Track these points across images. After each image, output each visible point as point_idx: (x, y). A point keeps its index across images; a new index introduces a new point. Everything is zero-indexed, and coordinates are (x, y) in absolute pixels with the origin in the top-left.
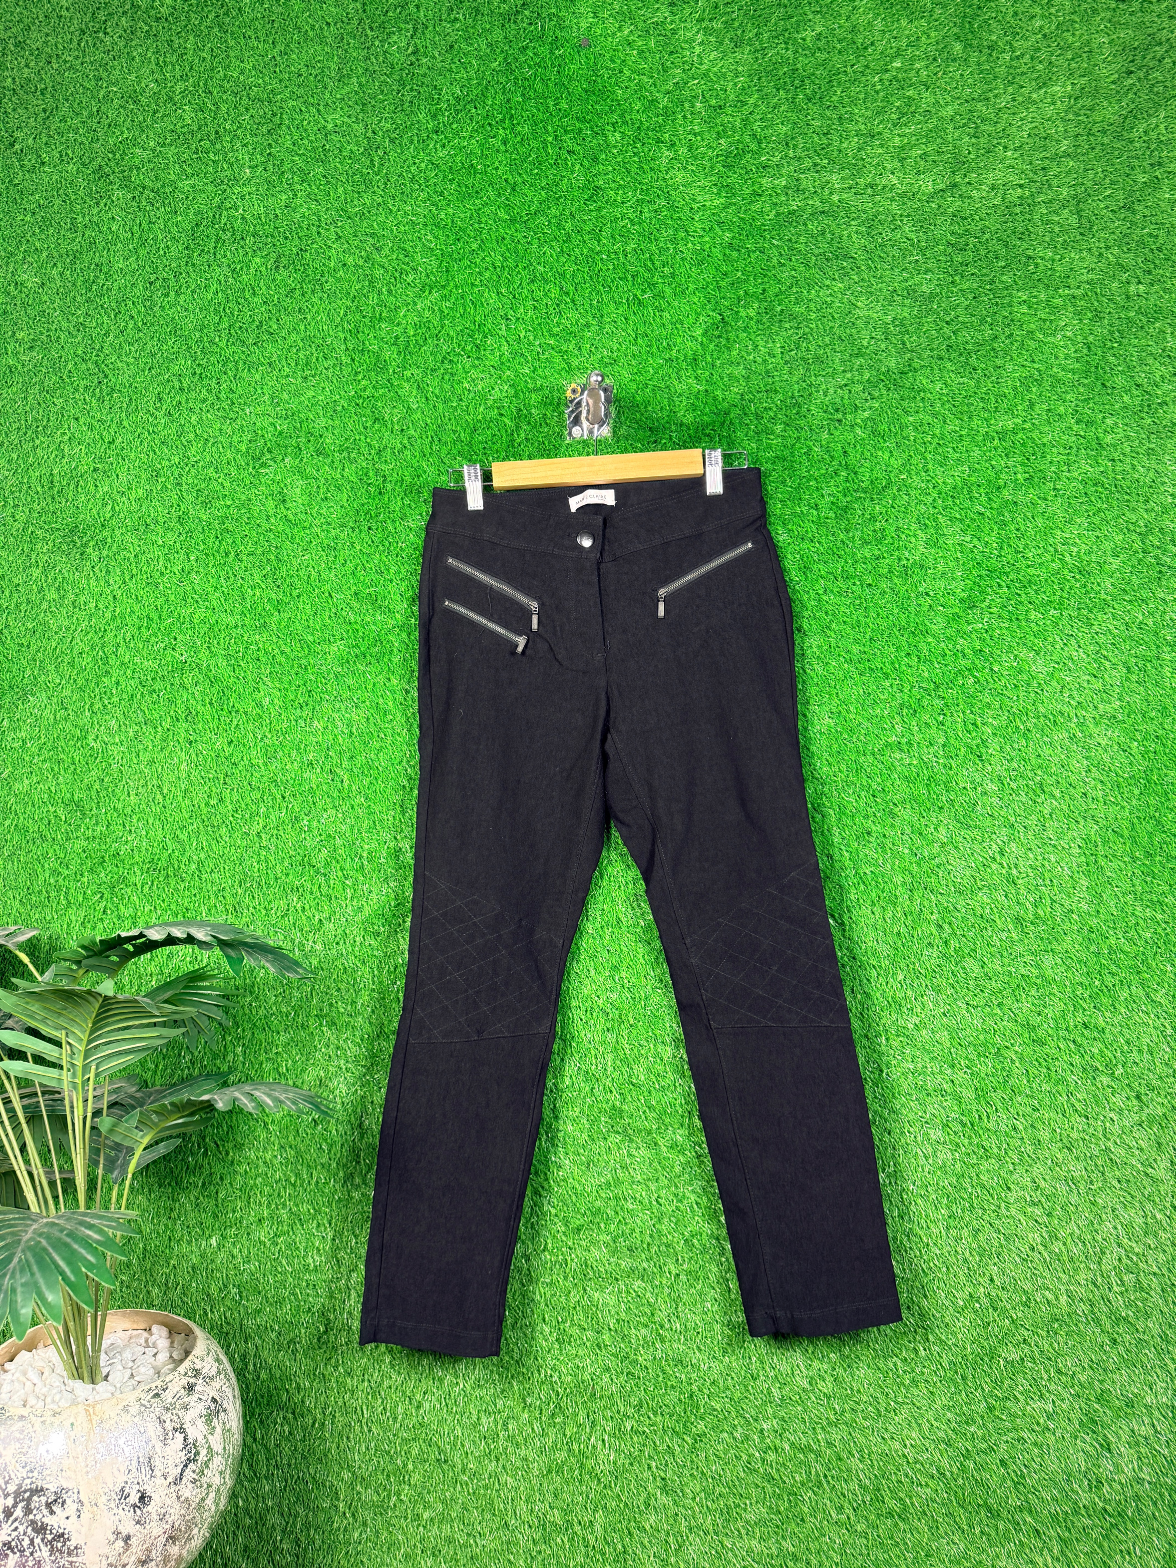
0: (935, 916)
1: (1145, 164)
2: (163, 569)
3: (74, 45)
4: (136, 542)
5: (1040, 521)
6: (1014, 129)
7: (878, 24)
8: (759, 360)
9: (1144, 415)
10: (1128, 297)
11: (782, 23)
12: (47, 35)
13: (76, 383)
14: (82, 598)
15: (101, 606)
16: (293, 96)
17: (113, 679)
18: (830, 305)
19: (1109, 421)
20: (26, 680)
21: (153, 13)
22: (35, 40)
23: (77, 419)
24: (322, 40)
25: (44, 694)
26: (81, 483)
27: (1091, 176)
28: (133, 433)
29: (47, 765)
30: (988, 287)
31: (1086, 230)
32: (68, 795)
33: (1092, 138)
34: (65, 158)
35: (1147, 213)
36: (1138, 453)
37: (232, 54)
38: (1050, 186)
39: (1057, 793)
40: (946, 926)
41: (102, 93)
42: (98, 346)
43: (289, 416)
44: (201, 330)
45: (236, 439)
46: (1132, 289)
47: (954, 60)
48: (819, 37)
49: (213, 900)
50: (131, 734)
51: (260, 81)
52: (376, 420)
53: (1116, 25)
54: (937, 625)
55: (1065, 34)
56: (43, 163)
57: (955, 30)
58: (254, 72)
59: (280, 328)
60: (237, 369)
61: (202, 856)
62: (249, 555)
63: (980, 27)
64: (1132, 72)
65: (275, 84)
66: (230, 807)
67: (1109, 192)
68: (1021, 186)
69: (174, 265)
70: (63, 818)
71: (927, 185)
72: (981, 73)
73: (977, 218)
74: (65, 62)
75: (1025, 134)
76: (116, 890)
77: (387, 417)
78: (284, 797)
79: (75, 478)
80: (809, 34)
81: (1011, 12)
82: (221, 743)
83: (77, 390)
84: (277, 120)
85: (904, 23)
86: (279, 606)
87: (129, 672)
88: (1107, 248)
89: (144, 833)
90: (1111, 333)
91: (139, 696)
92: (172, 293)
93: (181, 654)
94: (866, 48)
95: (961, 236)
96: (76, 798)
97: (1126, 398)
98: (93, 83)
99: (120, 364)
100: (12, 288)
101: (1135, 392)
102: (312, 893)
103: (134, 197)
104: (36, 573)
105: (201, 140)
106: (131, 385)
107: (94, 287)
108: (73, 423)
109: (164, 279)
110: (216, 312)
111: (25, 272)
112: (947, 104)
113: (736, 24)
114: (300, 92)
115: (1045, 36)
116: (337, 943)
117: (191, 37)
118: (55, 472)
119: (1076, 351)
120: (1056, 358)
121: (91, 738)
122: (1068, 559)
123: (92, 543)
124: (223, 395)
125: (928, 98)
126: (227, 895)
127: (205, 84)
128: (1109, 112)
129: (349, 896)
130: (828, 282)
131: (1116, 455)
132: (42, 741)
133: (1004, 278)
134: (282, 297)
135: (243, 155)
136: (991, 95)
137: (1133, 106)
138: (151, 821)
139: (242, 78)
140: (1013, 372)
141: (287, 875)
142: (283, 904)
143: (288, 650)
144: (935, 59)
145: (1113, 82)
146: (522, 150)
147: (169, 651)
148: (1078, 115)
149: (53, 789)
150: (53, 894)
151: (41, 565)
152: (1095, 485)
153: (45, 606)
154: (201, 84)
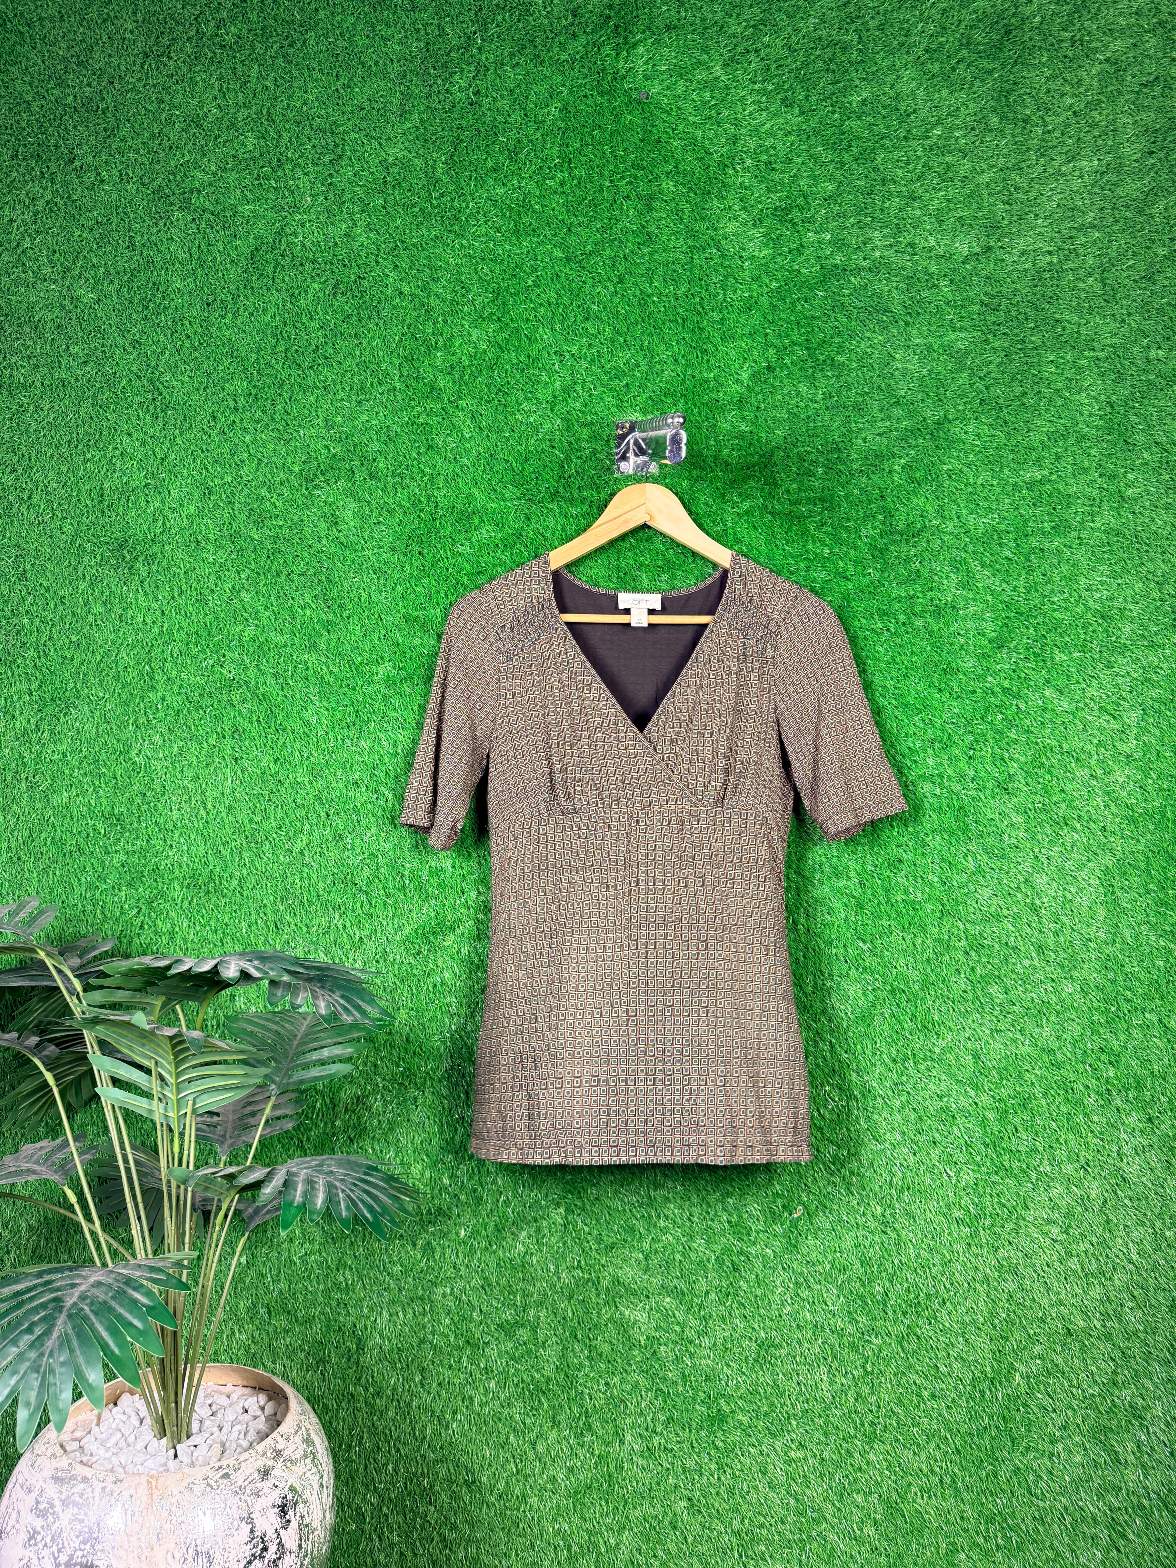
0: (963, 943)
1: (1165, 238)
2: (213, 587)
3: (137, 68)
4: (187, 558)
5: (1064, 568)
6: (1045, 199)
7: (921, 93)
8: (802, 405)
9: (1162, 471)
10: (1148, 360)
11: (830, 87)
12: (110, 56)
13: (129, 400)
14: (130, 612)
15: (148, 621)
16: (356, 129)
17: (159, 694)
18: (870, 356)
19: (1130, 476)
20: (68, 694)
21: (218, 39)
22: (99, 59)
23: (129, 435)
24: (385, 76)
25: (86, 707)
26: (133, 498)
27: (1114, 248)
28: (186, 450)
29: (89, 778)
30: (1019, 346)
31: (1110, 296)
32: (109, 809)
33: (1116, 212)
34: (125, 178)
35: (1166, 283)
36: (1156, 507)
37: (296, 84)
38: (1077, 255)
39: (1078, 826)
40: (973, 954)
41: (164, 116)
42: (153, 363)
43: (344, 439)
44: (258, 352)
45: (289, 460)
46: (1152, 353)
47: (990, 131)
48: (864, 103)
49: (254, 917)
50: (176, 750)
51: (323, 112)
52: (430, 447)
53: (1140, 108)
54: (969, 663)
55: (1093, 113)
56: (102, 181)
57: (992, 103)
58: (316, 104)
59: (336, 351)
60: (292, 392)
61: (244, 872)
62: (300, 575)
63: (1015, 101)
64: (1153, 152)
65: (336, 117)
66: (273, 825)
67: (1131, 262)
68: (1050, 253)
69: (232, 287)
70: (103, 832)
71: (963, 247)
72: (1016, 144)
73: (1009, 280)
74: (128, 83)
75: (1054, 204)
76: (155, 905)
77: (441, 444)
78: (328, 816)
79: (126, 492)
80: (855, 99)
81: (1044, 89)
82: (266, 760)
83: (131, 407)
84: (339, 151)
85: (945, 93)
86: (328, 626)
87: (175, 688)
88: (1129, 314)
89: (185, 848)
90: (1133, 393)
91: (185, 711)
92: (230, 315)
93: (229, 671)
94: (908, 115)
95: (994, 297)
96: (116, 812)
97: (1145, 455)
98: (155, 105)
99: (175, 383)
100: (67, 302)
101: (1154, 450)
102: (353, 911)
103: (194, 219)
104: (83, 586)
105: (262, 167)
106: (185, 404)
107: (151, 305)
108: (125, 439)
109: (222, 300)
110: (274, 335)
111: (81, 287)
112: (983, 171)
113: (787, 86)
114: (363, 125)
115: (1074, 113)
116: (377, 962)
117: (256, 67)
118: (107, 486)
119: (1099, 410)
120: (1081, 415)
121: (133, 753)
122: (1091, 603)
123: (140, 559)
124: (277, 417)
125: (965, 167)
126: (268, 911)
127: (268, 112)
128: (1132, 188)
129: (391, 914)
130: (868, 334)
131: (1137, 509)
132: (84, 753)
133: (1033, 338)
134: (339, 322)
135: (304, 183)
136: (1024, 165)
137: (1154, 184)
138: (193, 837)
139: (304, 108)
140: (1042, 427)
141: (329, 893)
142: (324, 922)
143: (336, 670)
144: (973, 129)
145: (1136, 161)
146: (579, 193)
147: (217, 668)
148: (1102, 189)
149: (93, 802)
150: (90, 908)
151: (88, 578)
152: (1117, 535)
153: (91, 618)
154: (264, 112)
